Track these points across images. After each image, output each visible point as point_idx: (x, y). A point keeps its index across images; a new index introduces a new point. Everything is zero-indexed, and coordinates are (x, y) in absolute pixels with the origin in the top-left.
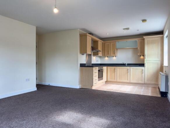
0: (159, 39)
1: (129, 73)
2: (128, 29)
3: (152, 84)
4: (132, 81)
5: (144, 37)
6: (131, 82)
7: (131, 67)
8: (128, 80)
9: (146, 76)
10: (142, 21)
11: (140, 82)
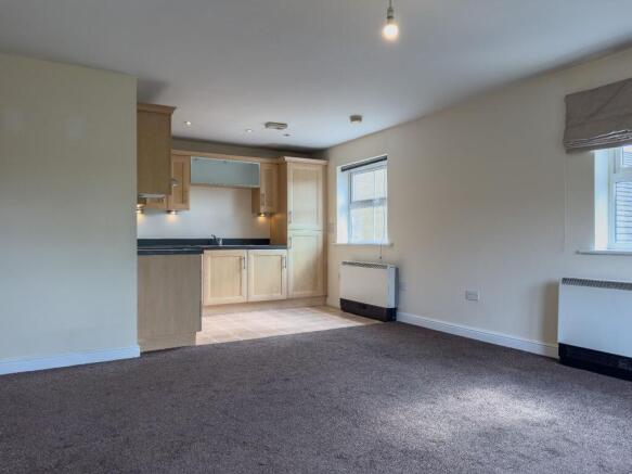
0: (320, 169)
1: (244, 272)
2: (281, 126)
3: (307, 298)
4: (254, 297)
5: (287, 158)
6: (251, 300)
7: (250, 251)
8: (241, 294)
9: (291, 276)
10: (349, 120)
11: (277, 296)
